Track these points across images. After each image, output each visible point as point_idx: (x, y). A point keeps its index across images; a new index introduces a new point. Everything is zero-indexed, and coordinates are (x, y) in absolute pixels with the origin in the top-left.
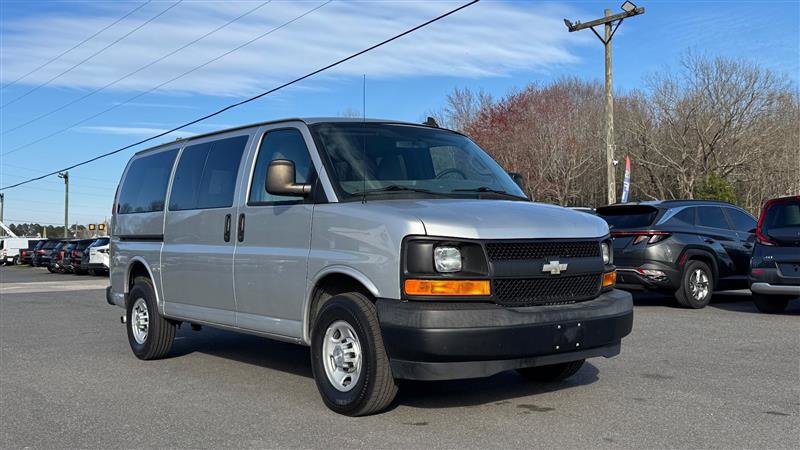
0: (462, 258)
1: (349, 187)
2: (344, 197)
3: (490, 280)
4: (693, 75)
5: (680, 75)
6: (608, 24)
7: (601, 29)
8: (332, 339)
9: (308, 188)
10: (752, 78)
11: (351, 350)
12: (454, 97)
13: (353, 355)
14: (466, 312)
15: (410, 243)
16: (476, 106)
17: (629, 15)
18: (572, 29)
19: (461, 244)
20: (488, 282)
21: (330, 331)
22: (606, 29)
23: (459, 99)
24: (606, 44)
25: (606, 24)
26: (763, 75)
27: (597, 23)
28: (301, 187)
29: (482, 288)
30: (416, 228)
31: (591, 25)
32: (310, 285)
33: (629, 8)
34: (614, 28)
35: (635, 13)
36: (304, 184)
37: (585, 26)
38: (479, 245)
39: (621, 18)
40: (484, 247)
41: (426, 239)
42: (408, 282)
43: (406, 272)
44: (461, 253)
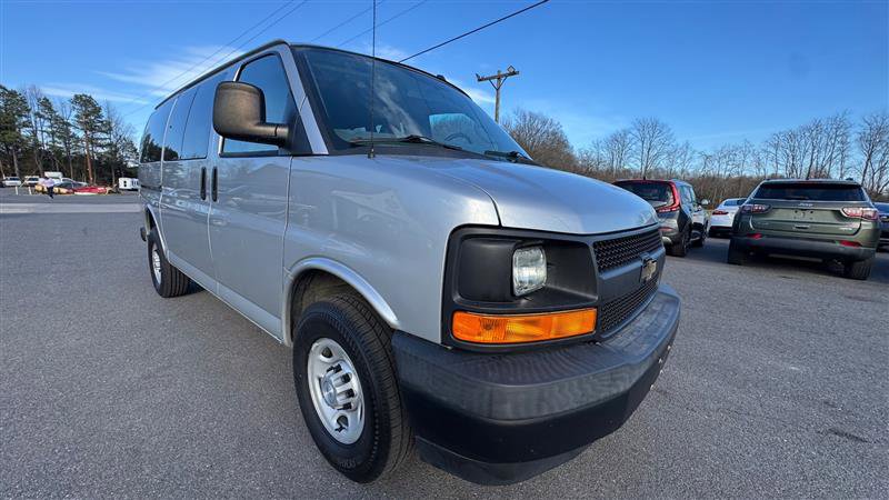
0: (548, 272)
1: (349, 135)
2: (337, 147)
3: (596, 307)
7: (495, 81)
8: (322, 357)
9: (283, 131)
10: (544, 123)
11: (347, 386)
13: (350, 393)
15: (464, 237)
17: (511, 74)
18: (480, 80)
20: (593, 312)
21: (318, 346)
22: (498, 82)
24: (497, 90)
25: (498, 79)
26: (549, 121)
27: (493, 78)
28: (272, 129)
29: (583, 322)
30: (479, 212)
31: (490, 79)
32: (290, 276)
33: (512, 71)
34: (502, 81)
35: (514, 73)
36: (278, 125)
37: (486, 79)
38: (585, 246)
39: (506, 76)
40: (591, 248)
41: (498, 234)
42: (458, 315)
43: (457, 298)
44: (547, 256)
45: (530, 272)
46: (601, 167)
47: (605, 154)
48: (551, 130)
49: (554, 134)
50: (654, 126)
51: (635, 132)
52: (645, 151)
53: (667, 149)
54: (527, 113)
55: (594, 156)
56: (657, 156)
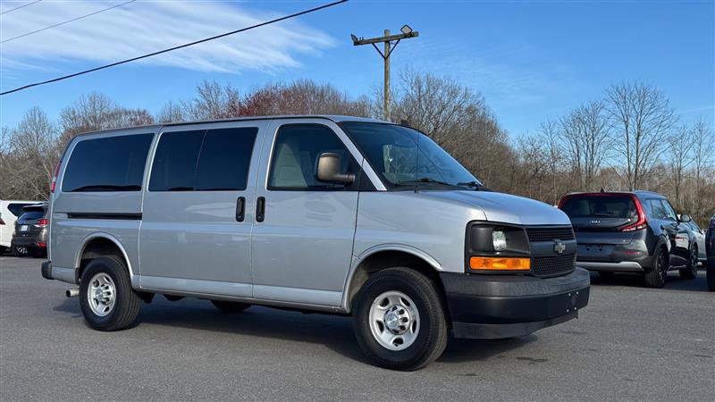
0: (507, 240)
2: (392, 187)
3: (531, 258)
4: (410, 88)
5: (399, 87)
6: (387, 42)
7: (381, 46)
8: (379, 307)
9: (351, 177)
10: (454, 93)
11: (403, 315)
12: (203, 88)
14: (523, 283)
15: (472, 226)
16: (223, 100)
17: (405, 36)
18: (357, 43)
19: (506, 229)
20: (529, 260)
22: (386, 47)
23: (208, 90)
24: (386, 59)
25: (386, 42)
26: (463, 91)
27: (379, 40)
28: (346, 176)
29: (525, 264)
30: (477, 214)
31: (373, 42)
33: (407, 31)
34: (392, 46)
35: (411, 35)
36: (348, 174)
37: (367, 42)
38: (522, 230)
39: (398, 38)
40: (525, 232)
41: (486, 224)
42: (472, 259)
43: (471, 251)
44: (506, 236)
45: (499, 242)
46: (559, 167)
47: (565, 146)
48: (465, 106)
49: (471, 110)
50: (642, 96)
51: (611, 106)
52: (632, 137)
53: (669, 132)
54: (422, 78)
55: (545, 147)
56: (652, 146)
